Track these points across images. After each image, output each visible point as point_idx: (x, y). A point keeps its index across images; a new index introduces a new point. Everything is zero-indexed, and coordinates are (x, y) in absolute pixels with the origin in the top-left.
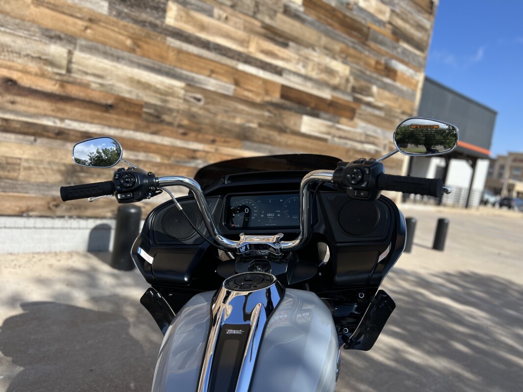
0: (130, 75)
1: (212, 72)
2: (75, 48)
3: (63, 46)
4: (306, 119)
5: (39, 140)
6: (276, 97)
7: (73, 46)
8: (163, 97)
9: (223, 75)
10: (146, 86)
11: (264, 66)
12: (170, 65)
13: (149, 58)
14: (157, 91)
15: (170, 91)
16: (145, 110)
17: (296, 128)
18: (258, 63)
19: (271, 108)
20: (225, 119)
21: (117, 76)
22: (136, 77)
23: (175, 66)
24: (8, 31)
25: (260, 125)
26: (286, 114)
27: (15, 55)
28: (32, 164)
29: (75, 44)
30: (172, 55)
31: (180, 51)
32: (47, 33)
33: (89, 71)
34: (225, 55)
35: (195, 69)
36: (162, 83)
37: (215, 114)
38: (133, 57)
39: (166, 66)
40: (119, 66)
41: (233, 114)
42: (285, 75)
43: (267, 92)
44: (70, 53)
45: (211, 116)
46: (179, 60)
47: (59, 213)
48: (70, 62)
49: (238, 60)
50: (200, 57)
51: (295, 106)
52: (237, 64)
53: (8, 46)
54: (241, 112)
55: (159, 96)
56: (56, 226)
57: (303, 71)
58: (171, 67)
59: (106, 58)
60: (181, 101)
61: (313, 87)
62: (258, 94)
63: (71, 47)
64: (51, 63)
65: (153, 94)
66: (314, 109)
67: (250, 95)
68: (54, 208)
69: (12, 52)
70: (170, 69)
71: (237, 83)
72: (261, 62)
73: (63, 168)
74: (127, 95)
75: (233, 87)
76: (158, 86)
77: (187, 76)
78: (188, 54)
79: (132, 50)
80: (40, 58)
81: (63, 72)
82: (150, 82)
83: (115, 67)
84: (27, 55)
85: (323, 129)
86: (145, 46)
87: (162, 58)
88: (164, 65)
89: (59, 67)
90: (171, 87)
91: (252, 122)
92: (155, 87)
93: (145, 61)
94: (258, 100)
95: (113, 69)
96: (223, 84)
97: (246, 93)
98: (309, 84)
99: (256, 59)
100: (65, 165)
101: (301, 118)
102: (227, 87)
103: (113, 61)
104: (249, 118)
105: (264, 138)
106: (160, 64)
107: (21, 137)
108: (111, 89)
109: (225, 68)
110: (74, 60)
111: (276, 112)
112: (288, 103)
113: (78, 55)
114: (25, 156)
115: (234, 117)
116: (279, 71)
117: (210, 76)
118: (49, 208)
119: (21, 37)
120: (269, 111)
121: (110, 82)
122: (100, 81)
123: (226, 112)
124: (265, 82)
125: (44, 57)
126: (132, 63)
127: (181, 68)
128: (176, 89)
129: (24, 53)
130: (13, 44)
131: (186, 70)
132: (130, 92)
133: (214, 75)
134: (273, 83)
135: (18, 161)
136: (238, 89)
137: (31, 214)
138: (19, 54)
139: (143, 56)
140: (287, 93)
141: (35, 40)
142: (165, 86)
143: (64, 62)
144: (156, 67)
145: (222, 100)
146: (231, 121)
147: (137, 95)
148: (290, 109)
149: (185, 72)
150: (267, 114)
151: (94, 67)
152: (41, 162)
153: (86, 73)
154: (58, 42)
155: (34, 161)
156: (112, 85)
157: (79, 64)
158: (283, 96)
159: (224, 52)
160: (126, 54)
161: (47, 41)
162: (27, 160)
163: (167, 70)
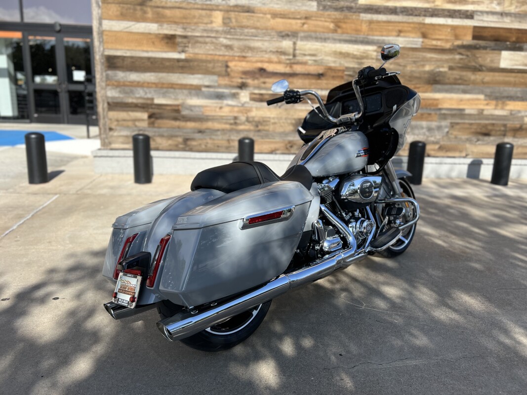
0: (334, 50)
1: (400, 31)
2: (297, 40)
3: (290, 40)
4: (505, 54)
6: (468, 39)
7: (296, 38)
8: (359, 61)
9: (409, 32)
10: (346, 55)
11: (452, 14)
12: (364, 35)
13: (347, 33)
14: (354, 57)
15: (365, 55)
16: (346, 73)
17: (494, 65)
18: (446, 13)
19: (462, 51)
20: (414, 69)
21: (325, 52)
22: (338, 50)
23: (368, 35)
24: (260, 38)
25: (451, 68)
26: (480, 54)
27: (264, 53)
28: (276, 121)
29: (297, 37)
30: (364, 27)
31: (371, 22)
32: (281, 34)
33: (307, 53)
34: (411, 15)
35: (385, 33)
36: (358, 50)
37: (405, 66)
38: (336, 36)
39: (361, 37)
40: (326, 44)
41: (422, 63)
42: (476, 17)
43: (457, 37)
44: (295, 44)
45: (401, 68)
46: (371, 30)
48: (295, 49)
49: (425, 16)
50: (389, 22)
51: (492, 44)
52: (423, 20)
53: (260, 48)
54: (429, 60)
55: (356, 60)
57: (498, 9)
58: (364, 36)
59: (317, 41)
60: (374, 61)
62: (447, 41)
63: (294, 40)
64: (283, 53)
65: (351, 60)
66: (515, 42)
67: (439, 43)
68: (289, 148)
69: (262, 51)
70: (364, 38)
71: (424, 36)
72: (449, 11)
73: (293, 122)
74: (332, 65)
75: (421, 40)
76: (355, 53)
77: (378, 40)
78: (378, 22)
79: (335, 31)
80: (277, 52)
81: (291, 57)
82: (349, 52)
83: (323, 46)
84: (271, 51)
86: (344, 26)
87: (357, 31)
88: (358, 36)
89: (288, 54)
90: (365, 52)
91: (443, 67)
92: (353, 54)
93: (345, 37)
94: (448, 46)
95: (322, 48)
96: (411, 39)
97: (434, 43)
99: (443, 10)
100: (295, 119)
101: (500, 54)
102: (417, 41)
103: (322, 42)
104: (439, 63)
105: (456, 79)
106: (356, 36)
108: (322, 62)
109: (412, 25)
110: (297, 48)
111: (469, 53)
112: (482, 43)
113: (300, 44)
114: (272, 116)
115: (423, 66)
116: (469, 15)
117: (398, 36)
118: (287, 148)
119: (266, 41)
120: (460, 54)
121: (320, 58)
122: (314, 58)
123: (415, 62)
124: (454, 28)
125: (279, 50)
126: (335, 40)
127: (373, 35)
128: (369, 52)
129: (268, 50)
130: (263, 46)
131: (377, 36)
132: (335, 62)
133: (402, 34)
134: (464, 27)
135: (268, 119)
136: (426, 40)
137: (278, 152)
138: (266, 51)
139: (343, 33)
140: (479, 34)
141: (274, 41)
142: (361, 52)
143: (291, 51)
144: (353, 39)
145: (411, 53)
146: (421, 69)
147: (340, 64)
148: (485, 48)
149: (376, 38)
150: (458, 57)
151: (310, 49)
152: (281, 118)
153: (305, 55)
154: (288, 38)
155: (278, 118)
156: (322, 59)
157: (300, 50)
158: (475, 37)
159: (411, 12)
160: (331, 35)
161: (280, 39)
162: (274, 118)
163: (361, 39)
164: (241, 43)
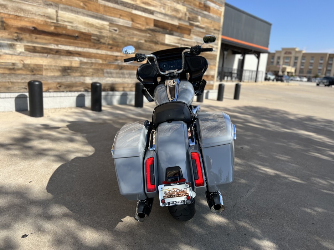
0: (84, 21)
1: (121, 15)
2: (58, 9)
3: (54, 9)
4: (167, 36)
5: (49, 56)
6: (152, 26)
7: (57, 8)
8: (100, 30)
9: (125, 16)
10: (92, 25)
11: (145, 10)
12: (101, 14)
13: (91, 11)
14: (97, 27)
15: (102, 27)
16: (92, 37)
17: (162, 42)
18: (142, 9)
19: (150, 32)
20: (129, 39)
21: (78, 21)
22: (87, 21)
23: (104, 14)
24: (29, 3)
25: (146, 41)
26: (157, 34)
27: (34, 15)
28: (47, 67)
29: (58, 7)
30: (101, 9)
31: (105, 6)
32: (46, 3)
33: (66, 20)
34: (125, 6)
35: (113, 15)
36: (99, 23)
37: (124, 37)
38: (84, 11)
39: (99, 15)
40: (79, 16)
41: (132, 36)
42: (155, 14)
43: (147, 24)
44: (57, 12)
45: (122, 38)
46: (105, 11)
47: (61, 90)
48: (57, 16)
49: (132, 8)
50: (114, 8)
51: (161, 30)
52: (132, 11)
53: (31, 11)
54: (136, 35)
55: (98, 30)
56: (62, 95)
57: (163, 11)
58: (102, 15)
59: (72, 13)
60: (108, 32)
61: (169, 20)
62: (143, 25)
63: (57, 9)
64: (49, 18)
65: (95, 29)
66: (171, 31)
67: (139, 26)
68: (59, 87)
69: (33, 14)
70: (101, 16)
71: (133, 20)
72: (143, 8)
73: (60, 68)
74: (84, 31)
75: (131, 22)
76: (97, 25)
77: (109, 19)
78: (109, 7)
79: (83, 8)
80: (44, 16)
81: (55, 21)
82: (93, 23)
83: (77, 17)
84: (39, 15)
85: (176, 41)
86: (89, 5)
87: (97, 11)
88: (98, 14)
89: (53, 19)
90: (103, 25)
91: (142, 40)
92: (95, 25)
93: (90, 13)
94: (143, 28)
95: (76, 18)
96: (126, 21)
97: (138, 25)
98: (167, 18)
99: (141, 7)
100: (61, 67)
101: (165, 36)
102: (128, 23)
103: (75, 14)
104: (140, 38)
105: (148, 48)
106: (97, 13)
107: (41, 54)
108: (77, 28)
109: (126, 13)
110: (59, 15)
111: (153, 34)
112: (158, 29)
113: (61, 13)
114: (44, 64)
115: (133, 38)
116: (152, 13)
117: (120, 18)
118: (57, 88)
119: (35, 6)
120: (149, 33)
121: (75, 25)
122: (71, 24)
123: (129, 35)
124: (146, 18)
125: (46, 15)
126: (84, 14)
127: (106, 15)
128: (105, 26)
129: (37, 14)
130: (32, 10)
131: (109, 16)
132: (85, 29)
133: (121, 17)
134: (150, 19)
135: (41, 66)
136: (134, 23)
137: (50, 91)
138: (35, 14)
139: (89, 10)
140: (157, 23)
141: (41, 7)
142: (100, 25)
143: (55, 17)
144: (95, 15)
145: (127, 30)
146: (132, 40)
147: (88, 30)
148: (159, 32)
149: (109, 17)
150: (148, 35)
151: (68, 18)
152: (51, 66)
153: (65, 21)
154: (51, 6)
155: (48, 66)
156: (77, 26)
157: (61, 17)
158: (155, 25)
159: (125, 5)
160: (81, 10)
161: (46, 7)
162: (45, 65)
163: (100, 16)
164: (14, 4)
